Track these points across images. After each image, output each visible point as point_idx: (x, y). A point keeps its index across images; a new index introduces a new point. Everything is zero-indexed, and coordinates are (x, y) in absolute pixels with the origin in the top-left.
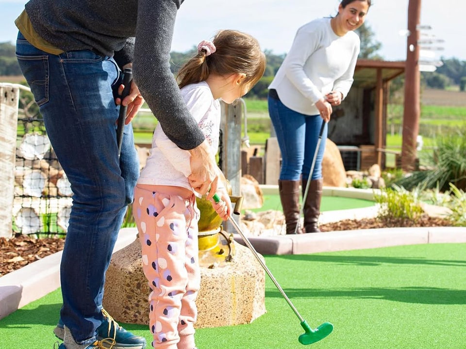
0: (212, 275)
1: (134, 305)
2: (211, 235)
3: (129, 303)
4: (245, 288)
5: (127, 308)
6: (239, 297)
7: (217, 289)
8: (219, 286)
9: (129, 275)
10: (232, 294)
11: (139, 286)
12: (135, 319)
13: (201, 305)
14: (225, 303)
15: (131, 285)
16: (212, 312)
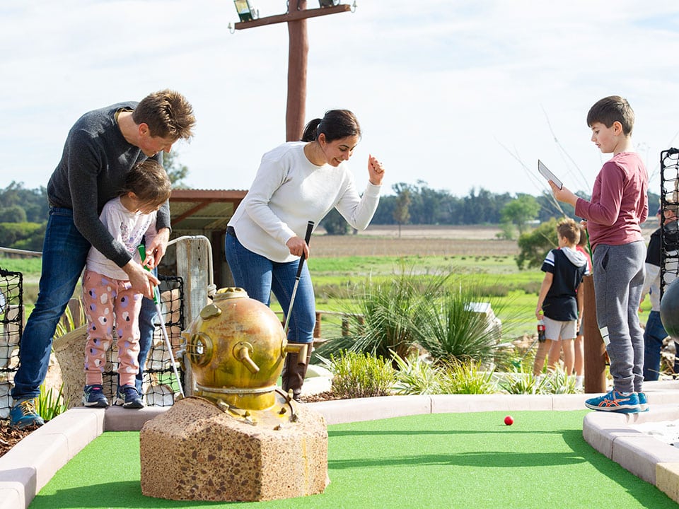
0: (282, 437)
1: (189, 479)
2: (270, 392)
3: (183, 475)
4: (317, 451)
5: (182, 482)
6: (312, 463)
7: (288, 453)
8: (289, 449)
9: (183, 443)
10: (304, 458)
11: (194, 455)
12: (191, 494)
13: (272, 472)
14: (296, 469)
15: (186, 455)
16: (284, 481)
